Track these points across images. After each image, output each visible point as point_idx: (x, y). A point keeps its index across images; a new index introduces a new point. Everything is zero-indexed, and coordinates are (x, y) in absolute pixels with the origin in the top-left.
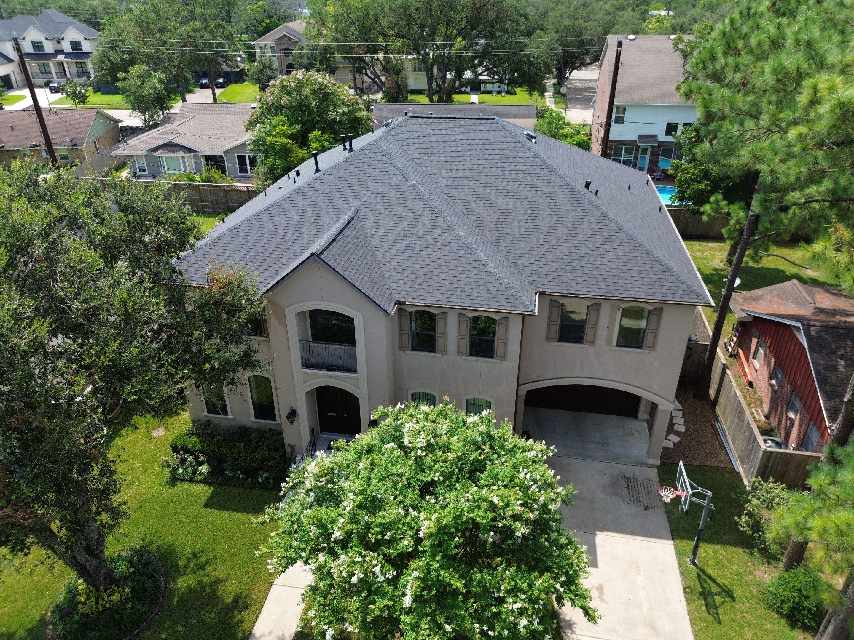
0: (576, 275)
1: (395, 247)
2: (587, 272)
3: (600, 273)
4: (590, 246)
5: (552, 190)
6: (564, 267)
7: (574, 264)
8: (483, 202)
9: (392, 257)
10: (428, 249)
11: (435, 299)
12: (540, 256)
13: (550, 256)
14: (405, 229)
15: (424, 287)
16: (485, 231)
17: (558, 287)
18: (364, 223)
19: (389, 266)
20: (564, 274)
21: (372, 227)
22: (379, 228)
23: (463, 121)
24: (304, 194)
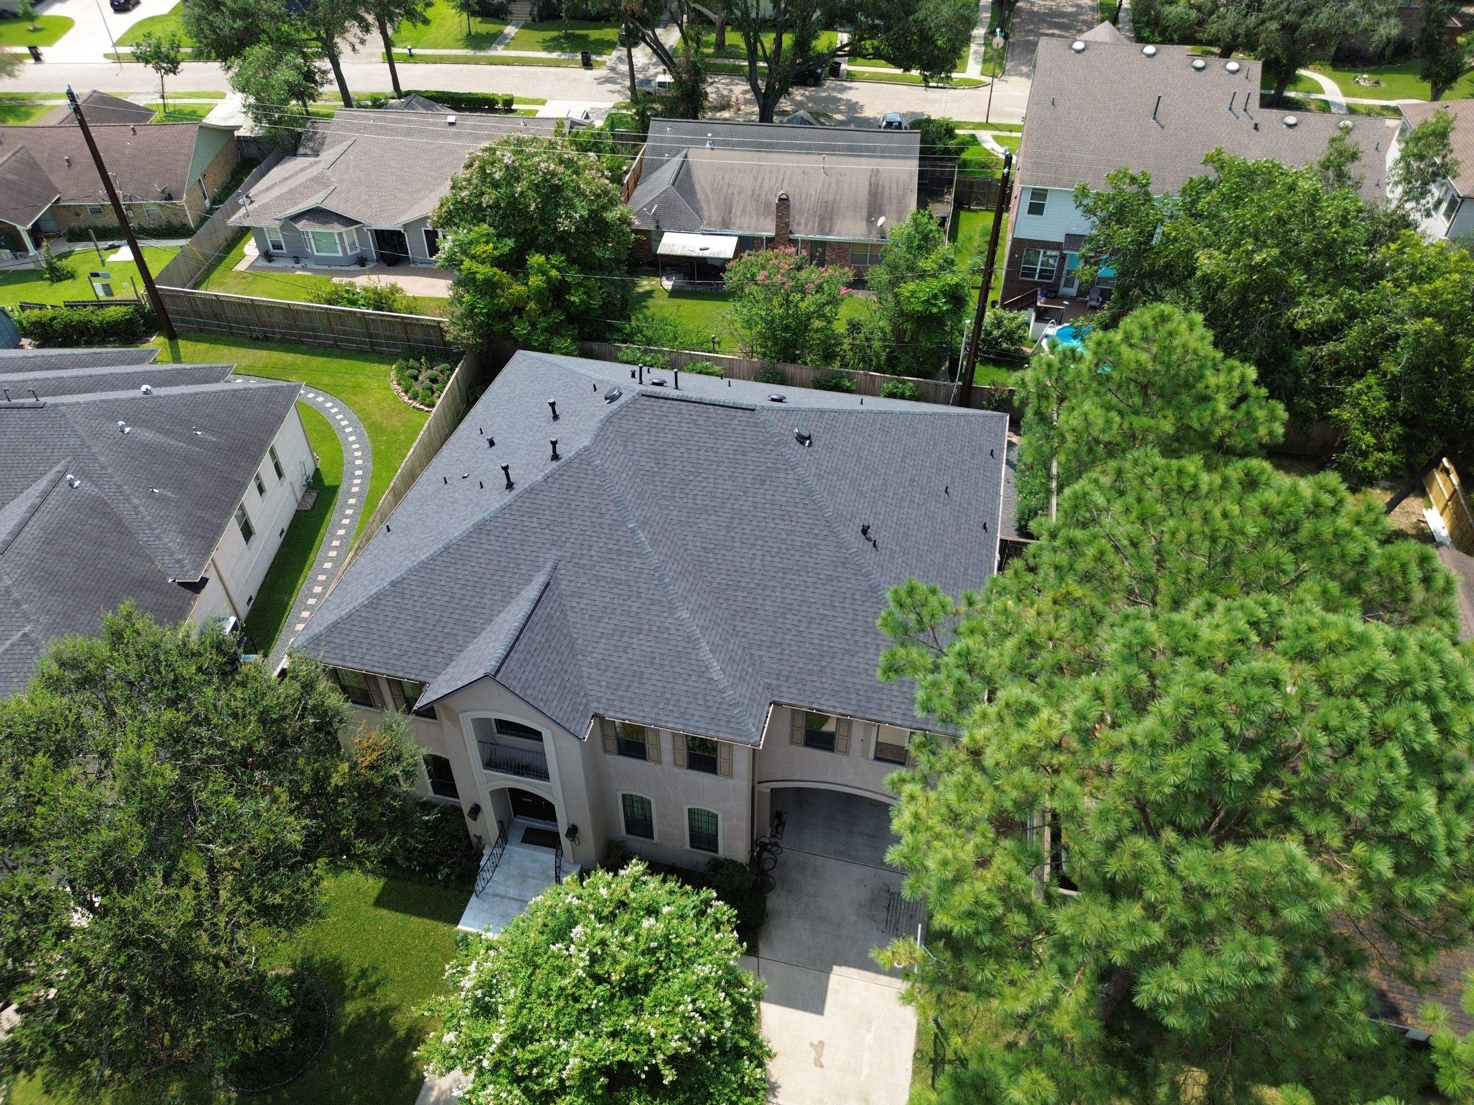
0: (824, 680)
1: (600, 630)
2: (838, 677)
3: (853, 680)
4: (848, 637)
5: (814, 541)
6: (810, 667)
7: (823, 664)
8: (723, 552)
9: (594, 645)
10: (641, 637)
11: (641, 714)
12: (784, 646)
13: (795, 648)
14: (615, 601)
15: (629, 694)
16: (721, 601)
17: (800, 698)
18: (563, 587)
19: (589, 659)
20: (810, 678)
21: (574, 595)
22: (582, 597)
23: (712, 409)
24: (488, 533)
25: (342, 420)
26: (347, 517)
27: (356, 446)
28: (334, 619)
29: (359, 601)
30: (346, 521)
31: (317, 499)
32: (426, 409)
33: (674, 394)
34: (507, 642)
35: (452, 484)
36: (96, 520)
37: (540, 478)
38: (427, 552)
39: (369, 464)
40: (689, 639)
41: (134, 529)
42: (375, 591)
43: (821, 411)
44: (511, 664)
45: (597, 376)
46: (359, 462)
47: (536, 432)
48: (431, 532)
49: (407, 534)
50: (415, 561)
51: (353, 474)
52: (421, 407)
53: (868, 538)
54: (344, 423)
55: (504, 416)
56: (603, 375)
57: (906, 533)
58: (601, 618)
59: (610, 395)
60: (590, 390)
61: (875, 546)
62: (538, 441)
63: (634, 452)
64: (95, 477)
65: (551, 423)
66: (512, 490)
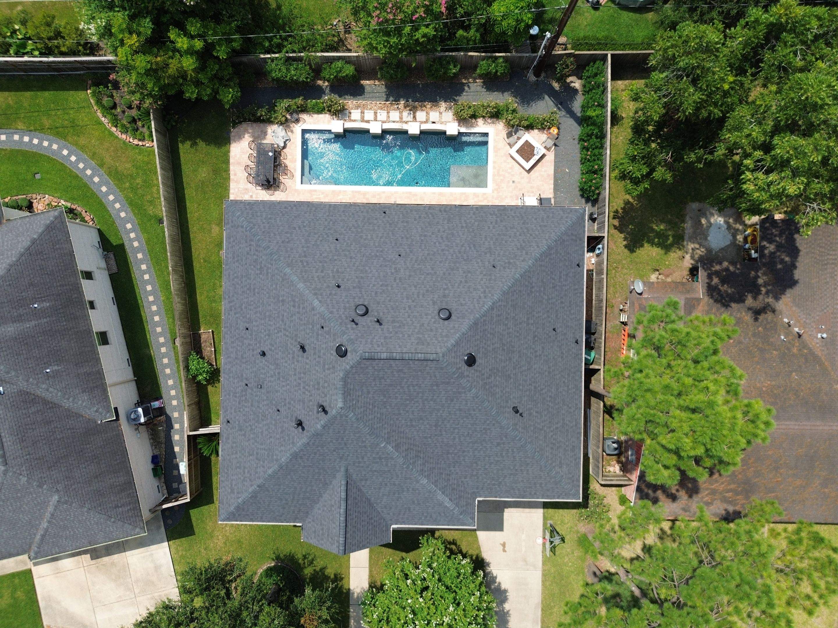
0: (501, 487)
2: (508, 485)
6: (493, 482)
7: (500, 480)
8: (436, 438)
10: (404, 493)
12: (478, 476)
13: (484, 476)
15: (406, 516)
16: (440, 460)
19: (380, 505)
20: (494, 487)
21: (361, 480)
22: (366, 480)
23: (411, 362)
24: (301, 458)
25: (85, 169)
26: (145, 272)
27: (111, 197)
28: (236, 504)
29: (245, 496)
30: (147, 277)
31: (116, 260)
32: (140, 143)
33: (384, 356)
34: (342, 532)
35: (252, 390)
36: (33, 409)
37: (319, 427)
38: (269, 468)
39: (131, 215)
40: (430, 492)
41: (56, 402)
42: (250, 490)
43: (476, 324)
44: (348, 541)
45: (316, 303)
46: (123, 215)
47: (293, 358)
48: (262, 444)
49: (244, 435)
50: (265, 472)
51: (126, 228)
52: (136, 142)
53: (517, 412)
54: (89, 172)
55: (256, 313)
56: (320, 302)
57: (535, 387)
58: (380, 488)
59: (339, 349)
60: (319, 326)
61: (521, 415)
62: (300, 373)
63: (369, 392)
64: (7, 380)
65: (301, 352)
66: (303, 429)
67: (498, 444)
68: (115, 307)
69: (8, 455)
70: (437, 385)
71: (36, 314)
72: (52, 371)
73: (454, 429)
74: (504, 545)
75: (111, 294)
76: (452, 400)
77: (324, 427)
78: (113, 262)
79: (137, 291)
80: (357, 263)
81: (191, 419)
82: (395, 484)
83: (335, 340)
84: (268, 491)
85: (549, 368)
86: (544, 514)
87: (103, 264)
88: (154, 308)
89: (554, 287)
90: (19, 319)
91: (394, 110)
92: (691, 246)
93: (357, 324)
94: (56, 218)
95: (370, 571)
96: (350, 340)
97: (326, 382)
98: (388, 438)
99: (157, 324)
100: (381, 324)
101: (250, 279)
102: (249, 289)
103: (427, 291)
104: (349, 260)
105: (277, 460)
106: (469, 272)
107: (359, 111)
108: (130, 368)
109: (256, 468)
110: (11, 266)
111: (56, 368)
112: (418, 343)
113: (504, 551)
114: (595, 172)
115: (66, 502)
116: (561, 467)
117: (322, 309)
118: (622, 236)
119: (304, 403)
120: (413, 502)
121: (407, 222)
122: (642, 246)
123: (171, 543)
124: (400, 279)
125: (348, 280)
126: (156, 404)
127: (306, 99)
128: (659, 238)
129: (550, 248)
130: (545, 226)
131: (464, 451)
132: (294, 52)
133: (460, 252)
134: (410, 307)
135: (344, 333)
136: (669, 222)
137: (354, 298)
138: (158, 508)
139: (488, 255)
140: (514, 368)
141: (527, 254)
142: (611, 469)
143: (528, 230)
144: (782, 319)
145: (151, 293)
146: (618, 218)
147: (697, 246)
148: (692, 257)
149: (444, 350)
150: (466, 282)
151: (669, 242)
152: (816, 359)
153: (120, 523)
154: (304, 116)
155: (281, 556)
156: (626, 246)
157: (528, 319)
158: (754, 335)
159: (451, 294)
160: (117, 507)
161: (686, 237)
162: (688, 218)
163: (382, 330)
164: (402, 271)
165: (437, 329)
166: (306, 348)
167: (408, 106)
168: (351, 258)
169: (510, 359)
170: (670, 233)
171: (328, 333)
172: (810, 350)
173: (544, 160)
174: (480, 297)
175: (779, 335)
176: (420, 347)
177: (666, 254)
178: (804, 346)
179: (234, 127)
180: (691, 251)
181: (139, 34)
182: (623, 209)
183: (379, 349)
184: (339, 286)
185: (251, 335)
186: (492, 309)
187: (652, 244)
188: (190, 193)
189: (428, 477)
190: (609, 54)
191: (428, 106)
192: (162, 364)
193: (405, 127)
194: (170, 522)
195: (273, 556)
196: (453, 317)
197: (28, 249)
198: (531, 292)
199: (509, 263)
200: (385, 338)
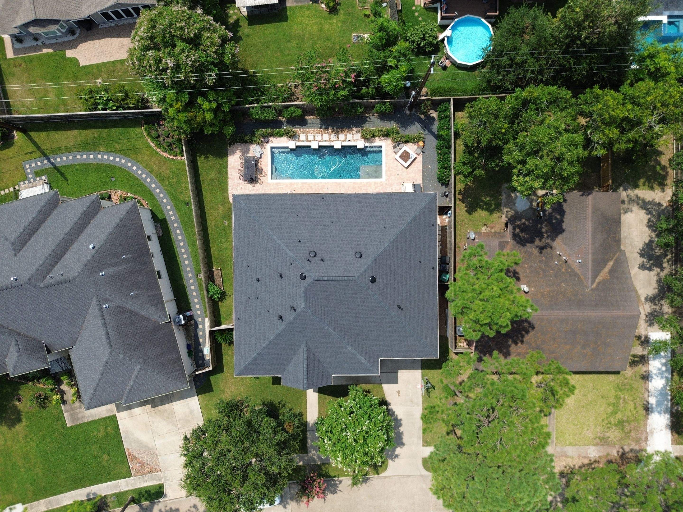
1: (326, 356)
4: (398, 340)
5: (384, 317)
6: (388, 349)
7: (392, 347)
8: (356, 323)
9: (326, 360)
10: (339, 356)
12: (380, 345)
13: (383, 345)
14: (328, 348)
16: (358, 336)
17: (387, 356)
21: (315, 348)
22: (318, 348)
23: (341, 282)
24: (282, 337)
25: (142, 174)
26: (179, 235)
27: (158, 191)
28: (244, 365)
29: (250, 359)
30: (180, 238)
31: (162, 228)
32: (174, 158)
33: (326, 278)
34: (305, 377)
35: (252, 300)
36: (124, 316)
37: (291, 318)
38: (264, 343)
39: (170, 201)
40: (353, 354)
41: (137, 312)
42: (253, 356)
43: (375, 260)
44: (309, 382)
45: (288, 251)
46: (165, 201)
47: (276, 281)
48: (259, 330)
49: (249, 326)
50: (261, 346)
51: (167, 209)
52: (172, 157)
53: (400, 308)
54: (144, 176)
55: (253, 257)
56: (290, 250)
57: (410, 294)
58: (325, 353)
59: (301, 276)
60: (289, 264)
61: (402, 309)
62: (280, 290)
63: (318, 299)
64: (110, 299)
65: (280, 278)
66: (282, 320)
67: (390, 326)
68: (162, 256)
69: (112, 342)
70: (355, 294)
71: (125, 261)
72: (135, 294)
73: (366, 318)
74: (399, 392)
75: (160, 249)
76: (364, 302)
77: (294, 319)
78: (160, 229)
79: (175, 246)
80: (309, 228)
81: (211, 321)
82: (333, 351)
83: (299, 271)
84: (263, 356)
85: (418, 283)
86: (422, 373)
87: (155, 231)
88: (185, 256)
89: (419, 238)
90: (115, 265)
91: (326, 133)
92: (505, 210)
93: (310, 262)
94: (132, 206)
95: (319, 410)
96: (307, 271)
97: (294, 294)
98: (329, 324)
99: (187, 266)
100: (323, 261)
101: (249, 238)
102: (249, 244)
103: (348, 242)
104: (304, 226)
105: (268, 339)
106: (371, 231)
107: (305, 135)
108: (172, 292)
109: (256, 344)
110: (110, 234)
111: (136, 292)
112: (344, 271)
113: (399, 396)
114: (446, 168)
115: (144, 369)
116: (426, 339)
117: (291, 254)
118: (464, 205)
119: (282, 306)
120: (344, 361)
121: (336, 204)
122: (476, 210)
123: (199, 396)
124: (333, 236)
125: (304, 238)
126: (188, 314)
127: (273, 129)
128: (486, 206)
129: (416, 216)
130: (414, 204)
131: (371, 331)
132: (266, 103)
133: (366, 220)
134: (339, 251)
135: (304, 267)
136: (492, 196)
137: (308, 247)
138: (194, 374)
139: (382, 221)
140: (398, 284)
141: (403, 220)
142: (462, 344)
143: (404, 207)
144: (556, 252)
145: (183, 247)
146: (461, 194)
147: (509, 210)
148: (506, 216)
149: (358, 274)
150: (370, 237)
151: (492, 208)
152: (576, 275)
153: (175, 381)
154: (272, 139)
155: (266, 402)
156: (466, 211)
157: (405, 256)
158: (540, 262)
159: (362, 244)
160: (172, 372)
161: (503, 204)
162: (503, 193)
163: (324, 265)
164: (334, 231)
165: (354, 263)
166: (283, 276)
167: (334, 131)
168: (306, 225)
169: (395, 279)
170: (493, 202)
171: (295, 267)
172: (572, 269)
173: (416, 161)
174: (377, 245)
175: (554, 261)
176: (346, 273)
177: (490, 215)
178: (569, 267)
179: (230, 147)
180: (505, 213)
181: (181, 101)
182: (464, 189)
183: (323, 275)
184: (299, 241)
185: (251, 270)
186: (384, 251)
187: (482, 209)
188: (204, 187)
189: (352, 346)
190: (452, 98)
191: (346, 131)
192: (191, 290)
193: (332, 144)
194: (198, 384)
195: (261, 403)
196: (363, 256)
197: (118, 224)
198: (406, 241)
199: (394, 225)
200: (326, 269)
